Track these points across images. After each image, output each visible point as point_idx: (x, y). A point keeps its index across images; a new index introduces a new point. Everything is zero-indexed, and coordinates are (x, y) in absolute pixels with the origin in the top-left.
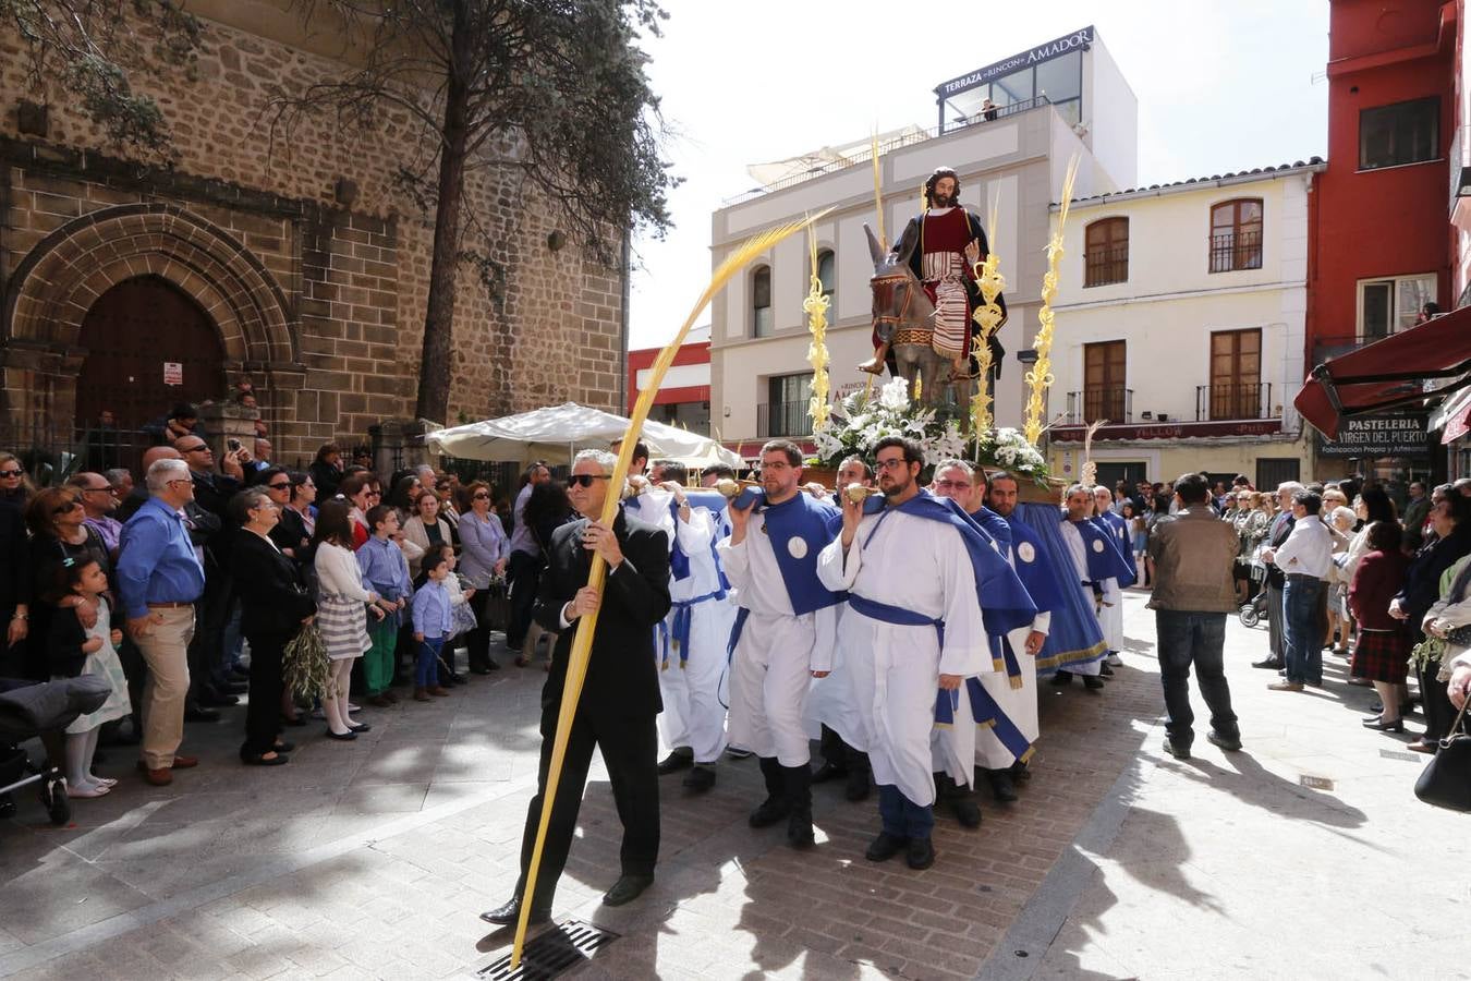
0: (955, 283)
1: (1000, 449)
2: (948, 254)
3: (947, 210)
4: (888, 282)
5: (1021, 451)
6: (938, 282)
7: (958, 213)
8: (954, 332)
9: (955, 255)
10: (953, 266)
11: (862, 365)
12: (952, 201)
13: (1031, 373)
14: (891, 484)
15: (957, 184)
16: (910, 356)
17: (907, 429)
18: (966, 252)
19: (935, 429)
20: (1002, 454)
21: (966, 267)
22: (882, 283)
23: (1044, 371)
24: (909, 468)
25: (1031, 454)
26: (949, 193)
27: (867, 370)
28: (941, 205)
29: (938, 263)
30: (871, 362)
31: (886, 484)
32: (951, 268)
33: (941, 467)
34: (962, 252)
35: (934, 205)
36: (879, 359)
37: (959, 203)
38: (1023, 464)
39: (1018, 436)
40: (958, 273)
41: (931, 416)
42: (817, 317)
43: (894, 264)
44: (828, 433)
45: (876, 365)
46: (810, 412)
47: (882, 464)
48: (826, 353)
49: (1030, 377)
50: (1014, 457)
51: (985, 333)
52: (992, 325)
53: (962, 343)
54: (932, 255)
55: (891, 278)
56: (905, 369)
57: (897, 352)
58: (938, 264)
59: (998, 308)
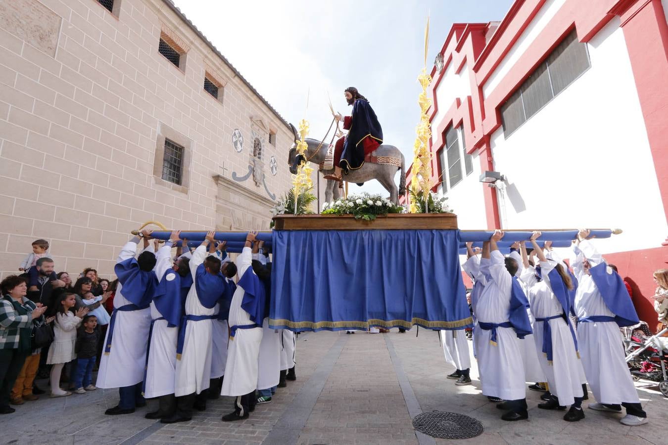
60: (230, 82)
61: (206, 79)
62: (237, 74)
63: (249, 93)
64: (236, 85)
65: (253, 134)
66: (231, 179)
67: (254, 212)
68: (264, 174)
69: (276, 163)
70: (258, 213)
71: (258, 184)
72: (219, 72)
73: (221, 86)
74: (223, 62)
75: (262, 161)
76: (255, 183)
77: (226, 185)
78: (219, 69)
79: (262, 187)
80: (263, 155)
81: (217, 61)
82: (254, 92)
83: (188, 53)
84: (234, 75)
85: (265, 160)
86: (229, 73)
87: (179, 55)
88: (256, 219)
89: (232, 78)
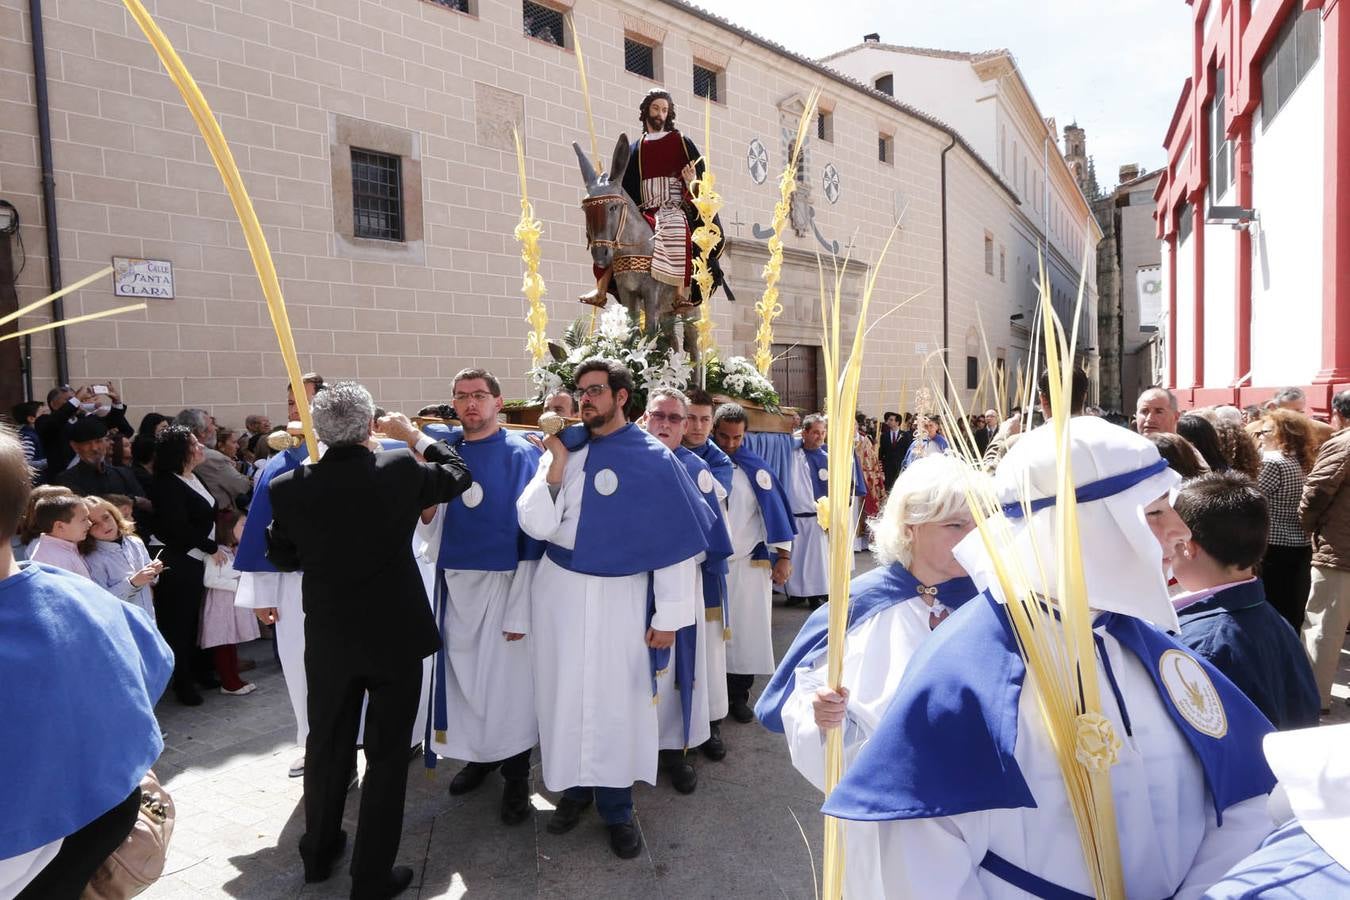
0: (674, 209)
1: (727, 377)
2: (667, 179)
3: (662, 134)
4: (601, 202)
5: (748, 379)
6: (658, 209)
7: (674, 135)
8: (674, 258)
9: (673, 180)
10: (672, 191)
11: (582, 297)
12: (668, 124)
13: (758, 303)
14: (593, 414)
15: (671, 106)
16: (632, 285)
17: (627, 359)
18: (683, 175)
19: (656, 358)
20: (730, 382)
21: (684, 190)
22: (594, 203)
23: (773, 301)
24: (614, 395)
25: (760, 382)
26: (664, 116)
27: (589, 301)
28: (657, 129)
29: (656, 188)
30: (593, 293)
31: (587, 414)
32: (670, 194)
33: (655, 396)
34: (678, 175)
35: (650, 129)
36: (600, 290)
37: (676, 127)
38: (753, 392)
39: (747, 365)
40: (677, 198)
41: (653, 344)
42: (530, 245)
43: (607, 183)
44: (545, 368)
45: (598, 296)
46: (529, 348)
47: (583, 391)
48: (542, 283)
49: (760, 307)
50: (743, 385)
51: (705, 255)
52: (712, 246)
53: (683, 269)
54: (650, 180)
55: (604, 198)
56: (628, 298)
57: (618, 282)
58: (656, 190)
59: (716, 228)
60: (735, 54)
61: (695, 67)
62: (744, 36)
63: (772, 59)
64: (746, 56)
65: (786, 136)
66: (752, 239)
67: (796, 287)
68: (811, 208)
69: (836, 176)
70: (806, 287)
71: (801, 232)
72: (715, 47)
73: (720, 69)
74: (720, 30)
75: (807, 183)
76: (794, 231)
77: (743, 253)
78: (714, 42)
79: (810, 235)
80: (808, 170)
81: (710, 31)
82: (780, 52)
83: (665, 43)
84: (739, 39)
85: (812, 179)
86: (730, 40)
87: (651, 49)
88: (801, 299)
89: (736, 47)
